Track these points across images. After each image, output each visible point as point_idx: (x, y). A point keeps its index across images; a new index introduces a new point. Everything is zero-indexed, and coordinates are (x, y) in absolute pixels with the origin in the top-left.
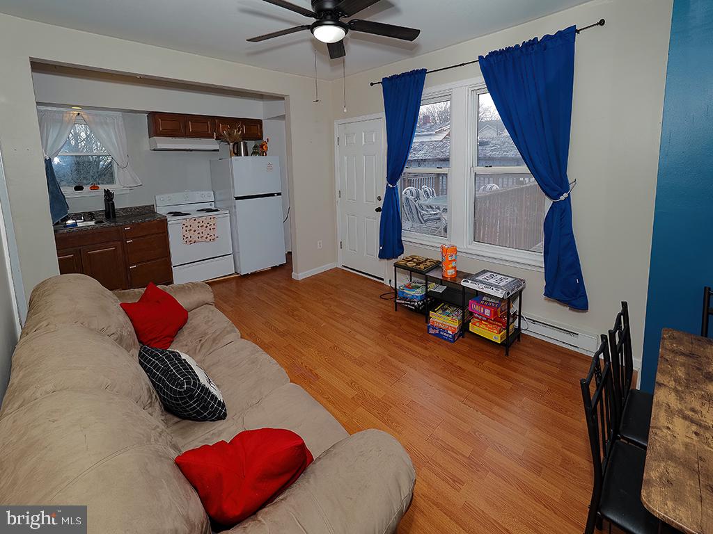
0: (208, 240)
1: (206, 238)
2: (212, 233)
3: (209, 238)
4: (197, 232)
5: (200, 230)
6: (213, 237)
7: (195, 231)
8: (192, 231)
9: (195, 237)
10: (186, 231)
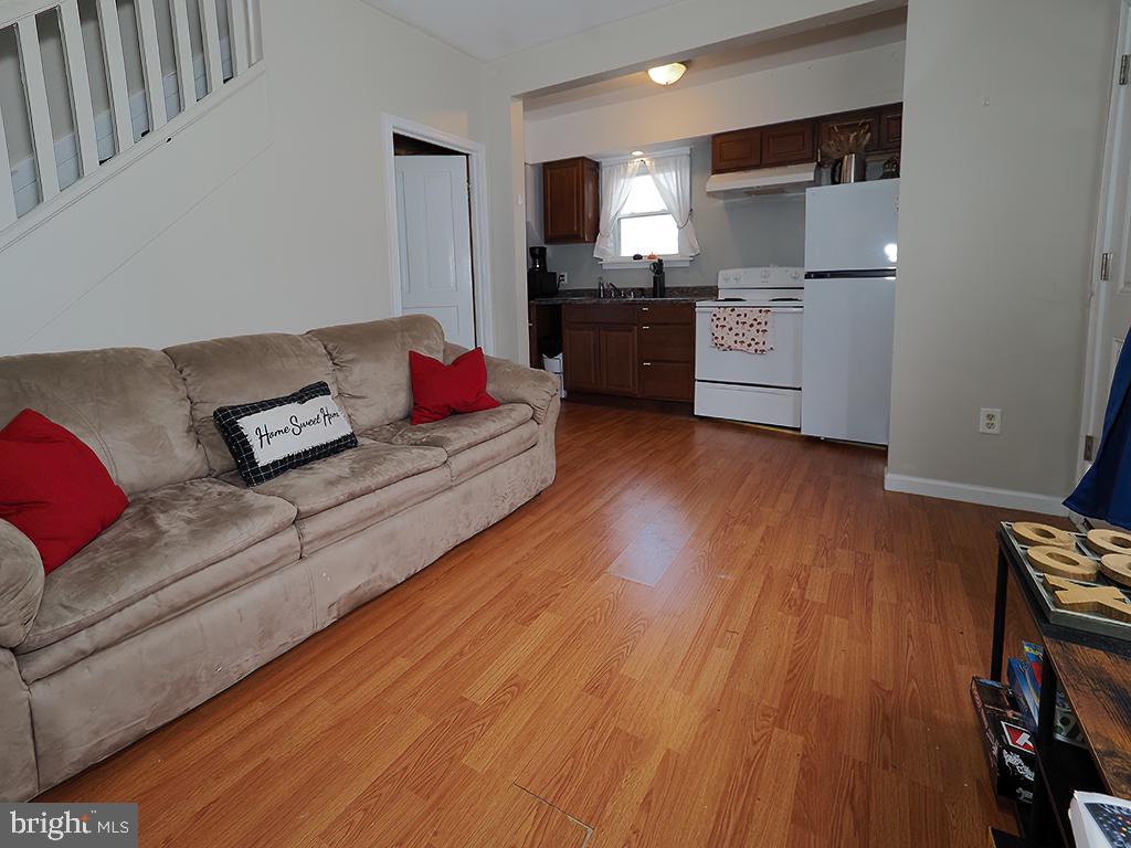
0: (752, 349)
1: (750, 345)
2: (760, 338)
3: (754, 347)
4: (734, 331)
5: (739, 329)
6: (761, 347)
7: (731, 329)
8: (726, 329)
9: (729, 340)
10: (717, 326)
